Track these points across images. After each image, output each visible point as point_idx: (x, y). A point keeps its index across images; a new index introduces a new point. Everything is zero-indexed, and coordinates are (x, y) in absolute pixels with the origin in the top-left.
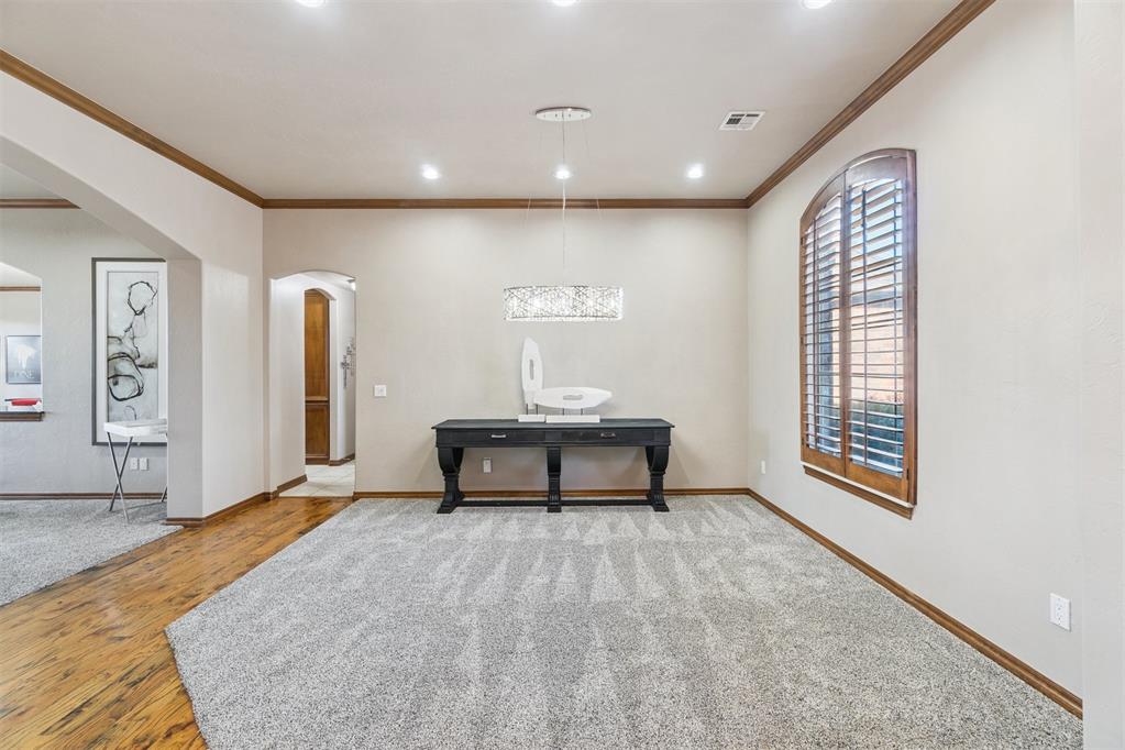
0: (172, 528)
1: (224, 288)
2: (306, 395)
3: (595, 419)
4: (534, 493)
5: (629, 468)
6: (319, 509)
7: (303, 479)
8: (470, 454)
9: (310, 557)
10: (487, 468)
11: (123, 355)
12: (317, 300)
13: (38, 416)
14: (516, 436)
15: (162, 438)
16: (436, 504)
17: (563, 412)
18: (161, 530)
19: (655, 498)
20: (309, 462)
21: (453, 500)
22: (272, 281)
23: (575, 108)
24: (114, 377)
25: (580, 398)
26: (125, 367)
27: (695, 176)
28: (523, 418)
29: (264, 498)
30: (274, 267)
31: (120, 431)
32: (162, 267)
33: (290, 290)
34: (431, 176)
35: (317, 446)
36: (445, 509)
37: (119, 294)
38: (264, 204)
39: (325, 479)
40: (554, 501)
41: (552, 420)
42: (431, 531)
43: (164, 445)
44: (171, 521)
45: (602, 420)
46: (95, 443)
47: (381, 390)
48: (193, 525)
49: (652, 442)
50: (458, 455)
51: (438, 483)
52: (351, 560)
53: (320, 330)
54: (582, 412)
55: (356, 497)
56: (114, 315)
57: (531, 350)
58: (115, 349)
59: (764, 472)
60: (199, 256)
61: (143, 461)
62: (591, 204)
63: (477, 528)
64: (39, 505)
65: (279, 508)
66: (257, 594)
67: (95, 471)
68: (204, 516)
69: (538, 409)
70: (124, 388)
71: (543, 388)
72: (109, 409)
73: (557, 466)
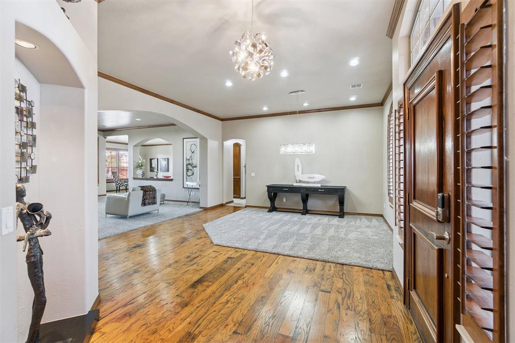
0: (201, 210)
1: (213, 144)
2: (234, 176)
3: (319, 185)
4: (300, 210)
5: (332, 203)
6: (236, 209)
7: (232, 202)
8: (280, 194)
9: (232, 217)
10: (284, 201)
11: (189, 164)
12: (237, 146)
13: (172, 180)
14: (292, 190)
15: (198, 187)
16: (268, 210)
17: (308, 182)
18: (199, 210)
19: (341, 214)
20: (234, 197)
21: (273, 209)
22: (224, 142)
23: (301, 91)
24: (188, 170)
25: (314, 178)
26: (190, 167)
27: (353, 99)
28: (295, 184)
29: (222, 205)
30: (225, 138)
31: (189, 184)
32: (198, 140)
33: (229, 144)
34: (265, 109)
35: (237, 193)
36: (270, 211)
37: (189, 148)
38: (222, 120)
39: (237, 202)
40: (306, 211)
41: (304, 185)
42: (264, 216)
43: (199, 189)
44: (201, 208)
45: (321, 186)
46: (184, 187)
47: (253, 174)
48: (206, 209)
49: (339, 194)
50: (275, 195)
51: (268, 204)
52: (242, 219)
53: (238, 154)
54: (314, 183)
55: (246, 207)
56: (188, 153)
57: (298, 161)
58: (188, 162)
59: (385, 208)
60: (207, 138)
61: (194, 193)
62: (319, 110)
63: (276, 216)
64: (173, 202)
65: (226, 208)
66: (220, 222)
67: (183, 195)
68: (208, 207)
69: (300, 182)
70: (190, 173)
71: (302, 174)
72: (186, 178)
73: (305, 200)
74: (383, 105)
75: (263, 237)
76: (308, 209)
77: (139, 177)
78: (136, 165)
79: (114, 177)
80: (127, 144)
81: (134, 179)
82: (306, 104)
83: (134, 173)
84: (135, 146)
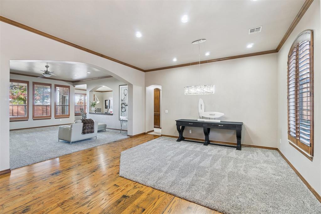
0: (128, 137)
1: (137, 89)
2: (154, 112)
3: (219, 121)
4: (203, 140)
5: (231, 136)
6: (156, 137)
7: (153, 131)
8: (187, 128)
9: (147, 145)
10: (190, 132)
11: (123, 103)
12: (157, 90)
13: (112, 114)
14: (196, 124)
15: (127, 120)
16: (177, 139)
17: (209, 119)
18: (126, 137)
19: (239, 146)
20: (155, 127)
21: (181, 139)
22: (146, 87)
23: (203, 40)
24: (122, 108)
25: (214, 115)
26: (123, 106)
27: (250, 47)
28: (199, 120)
29: (144, 134)
30: (147, 84)
31: (122, 118)
33: (151, 89)
34: (175, 61)
36: (178, 141)
37: (123, 92)
38: (145, 71)
39: (157, 131)
40: (207, 142)
41: (206, 120)
42: (173, 145)
44: (128, 136)
45: (221, 121)
46: (119, 120)
47: (167, 111)
48: (131, 137)
49: (237, 128)
50: (183, 128)
51: (178, 134)
52: (154, 147)
53: (158, 97)
54: (215, 119)
55: (162, 135)
56: (122, 96)
57: (201, 101)
58: (122, 102)
59: (281, 143)
60: (132, 84)
62: (219, 60)
63: (183, 145)
64: (112, 130)
65: (148, 136)
66: (135, 150)
67: (118, 125)
68: (133, 135)
69: (203, 118)
70: (123, 110)
71: (205, 112)
72: (121, 114)
73: (207, 133)
74: (278, 52)
75: (165, 169)
76: (210, 139)
77: (93, 112)
78: (91, 104)
79: (81, 112)
80: (86, 90)
81: (90, 113)
82: (207, 54)
83: (90, 110)
84: (90, 91)
